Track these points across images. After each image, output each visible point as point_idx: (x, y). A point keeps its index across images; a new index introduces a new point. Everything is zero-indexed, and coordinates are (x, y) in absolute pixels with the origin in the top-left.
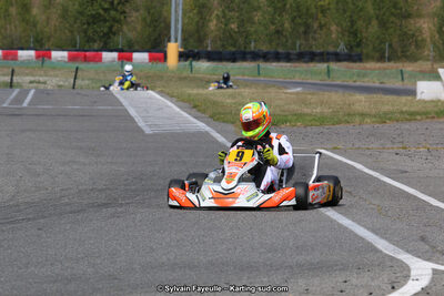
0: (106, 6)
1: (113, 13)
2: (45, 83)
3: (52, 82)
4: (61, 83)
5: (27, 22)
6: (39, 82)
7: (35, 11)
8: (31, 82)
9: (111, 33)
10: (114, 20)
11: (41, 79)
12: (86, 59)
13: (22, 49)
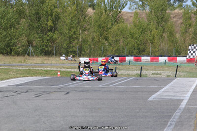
7: (178, 35)
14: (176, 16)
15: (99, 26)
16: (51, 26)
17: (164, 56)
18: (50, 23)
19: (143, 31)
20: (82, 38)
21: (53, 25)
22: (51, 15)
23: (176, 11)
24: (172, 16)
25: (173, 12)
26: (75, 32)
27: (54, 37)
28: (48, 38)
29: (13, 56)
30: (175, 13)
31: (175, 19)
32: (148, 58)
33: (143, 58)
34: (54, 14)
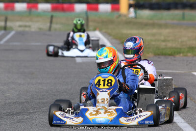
2: (29, 26)
3: (35, 26)
4: (41, 26)
6: (26, 26)
8: (20, 26)
11: (27, 24)
12: (63, 10)
13: (18, 2)
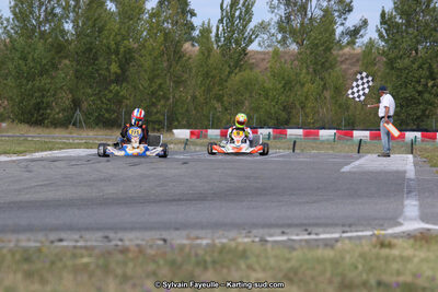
0: (420, 88)
1: (426, 96)
5: (340, 106)
9: (424, 116)
10: (428, 103)
14: (346, 59)
15: (207, 75)
16: (116, 73)
17: (330, 129)
18: (114, 68)
19: (288, 85)
20: (174, 97)
21: (119, 71)
22: (117, 53)
23: (347, 50)
24: (339, 59)
25: (341, 52)
26: (160, 84)
27: (122, 93)
28: (110, 96)
29: (47, 127)
30: (344, 54)
31: (344, 66)
32: (300, 132)
33: (289, 131)
34: (122, 50)
